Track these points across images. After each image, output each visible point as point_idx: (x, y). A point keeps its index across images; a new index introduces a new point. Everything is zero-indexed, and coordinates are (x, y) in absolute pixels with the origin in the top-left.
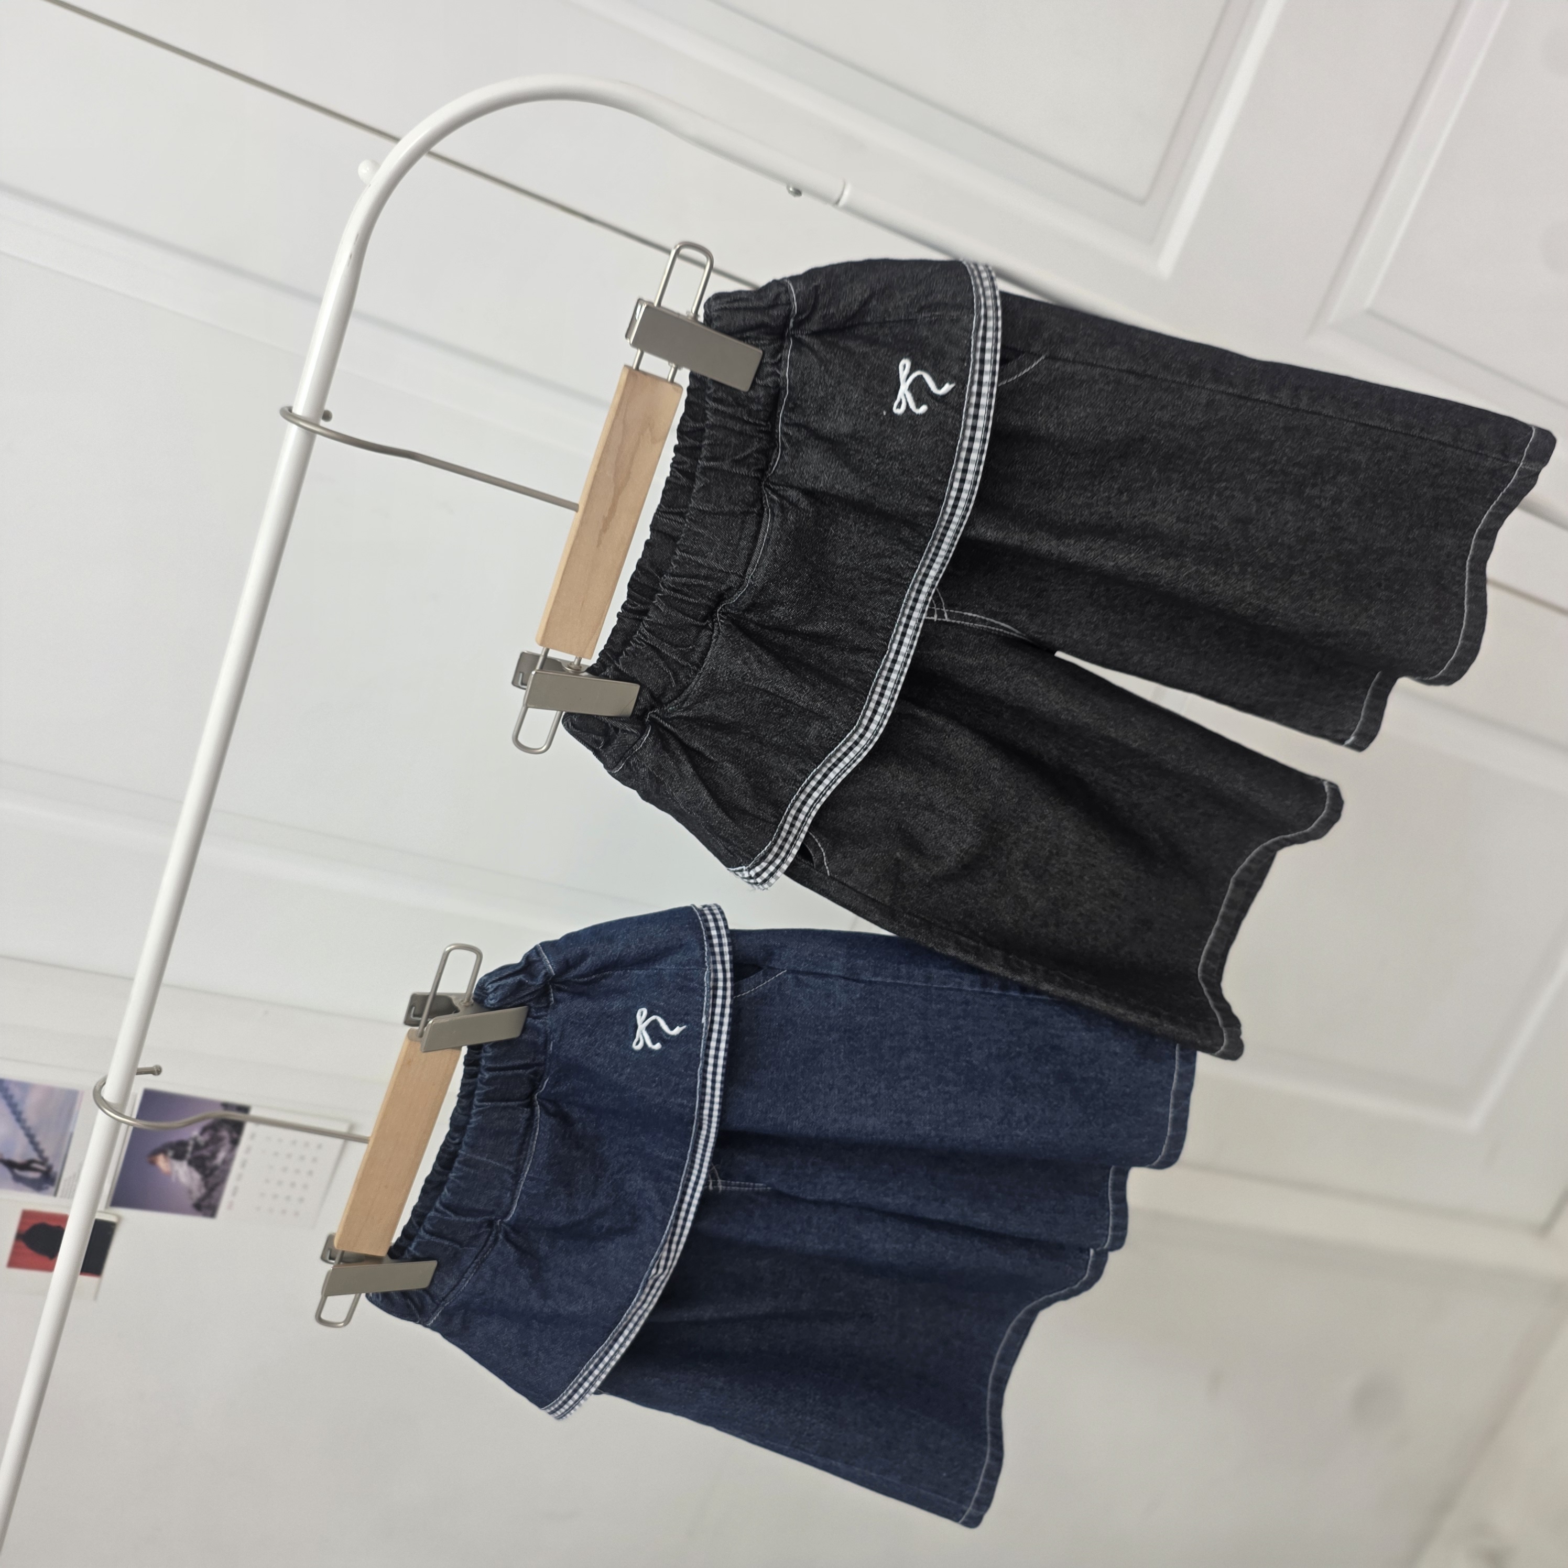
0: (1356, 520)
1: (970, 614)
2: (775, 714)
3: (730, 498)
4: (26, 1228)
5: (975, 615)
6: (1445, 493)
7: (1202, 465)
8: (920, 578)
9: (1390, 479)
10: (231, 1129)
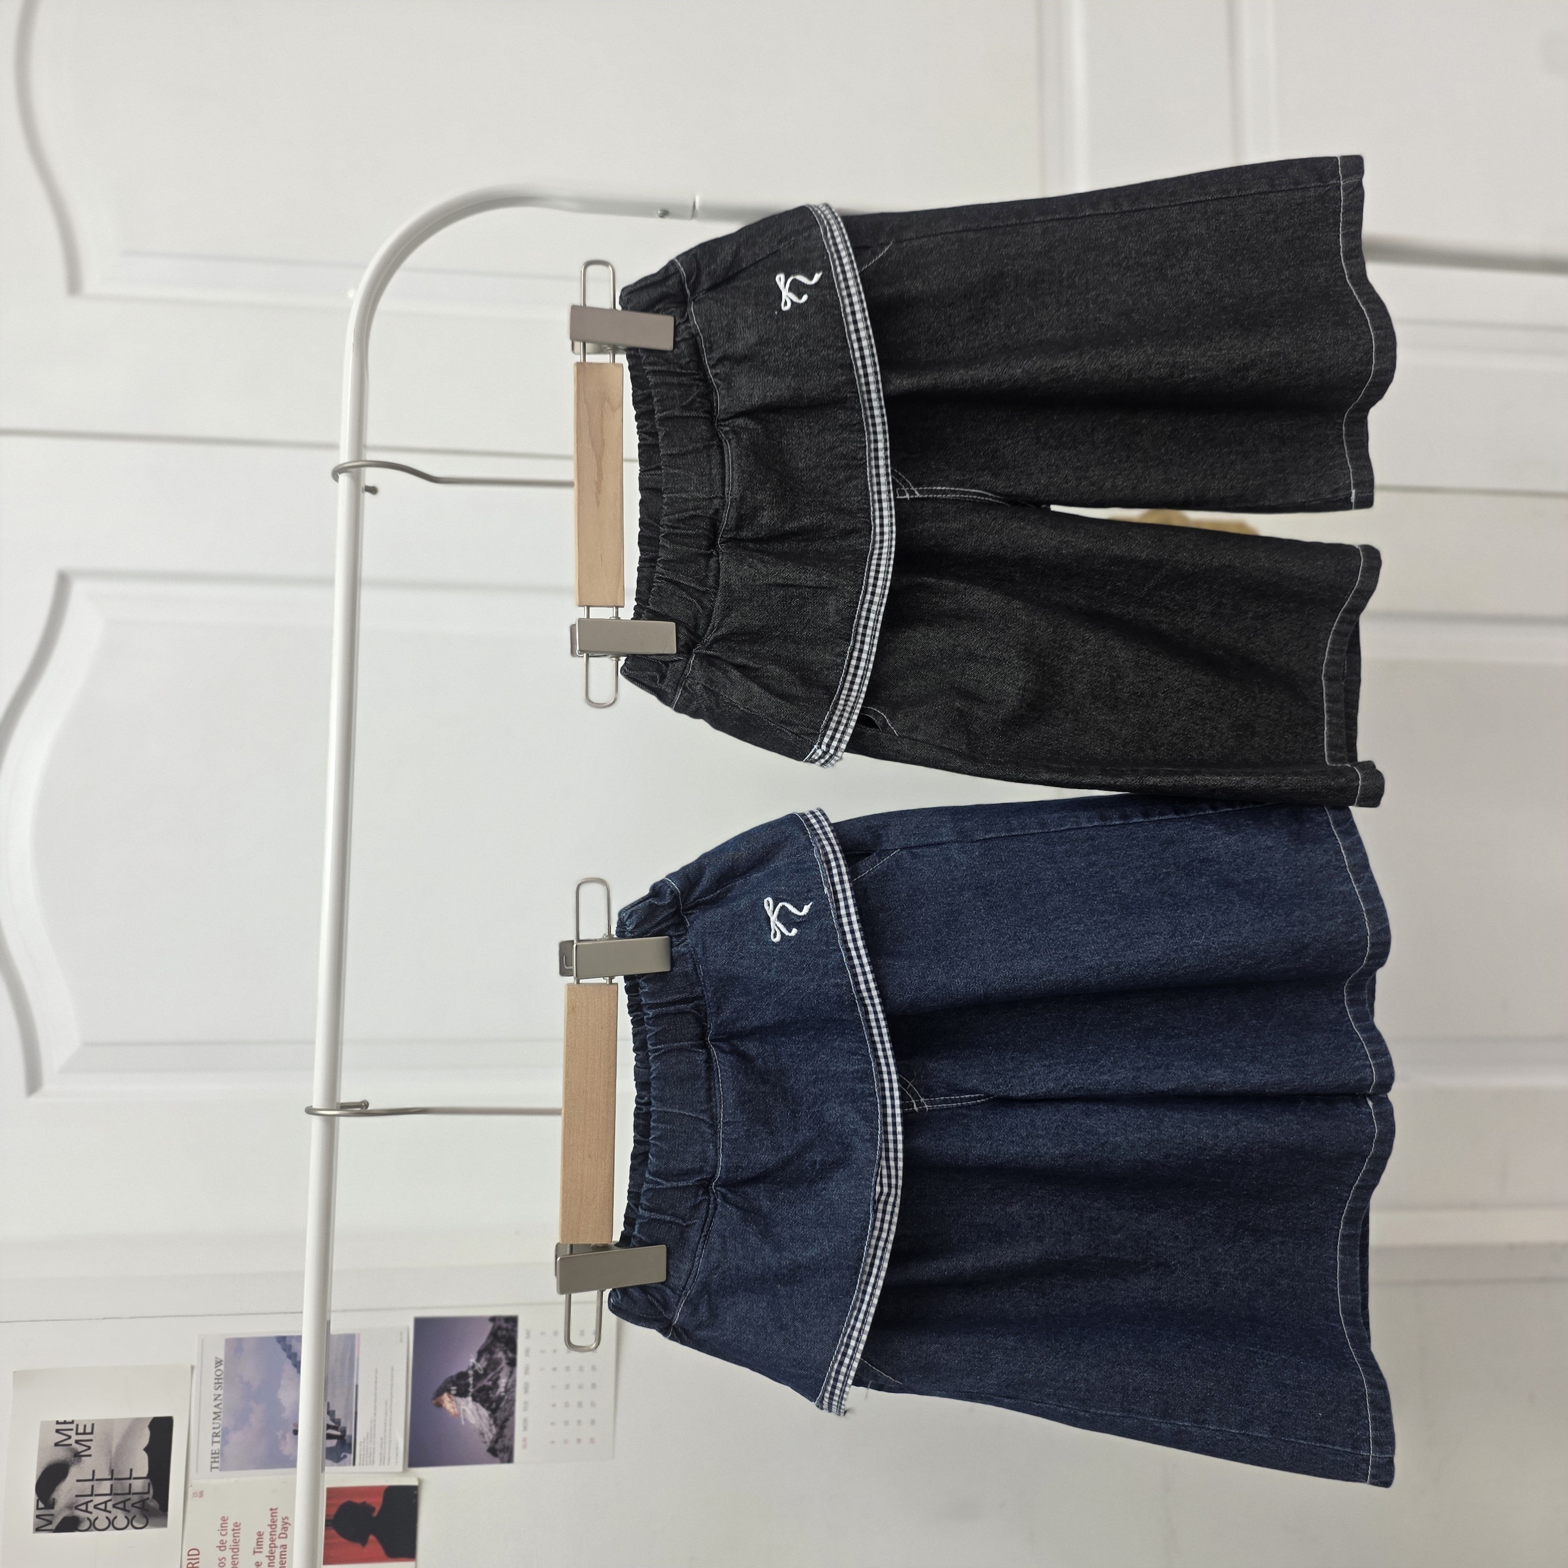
0: (1226, 280)
1: (939, 488)
2: (794, 607)
3: (691, 438)
4: (334, 1511)
5: (943, 488)
6: (1293, 233)
7: (1065, 283)
8: (873, 455)
9: (1237, 239)
10: (505, 1348)
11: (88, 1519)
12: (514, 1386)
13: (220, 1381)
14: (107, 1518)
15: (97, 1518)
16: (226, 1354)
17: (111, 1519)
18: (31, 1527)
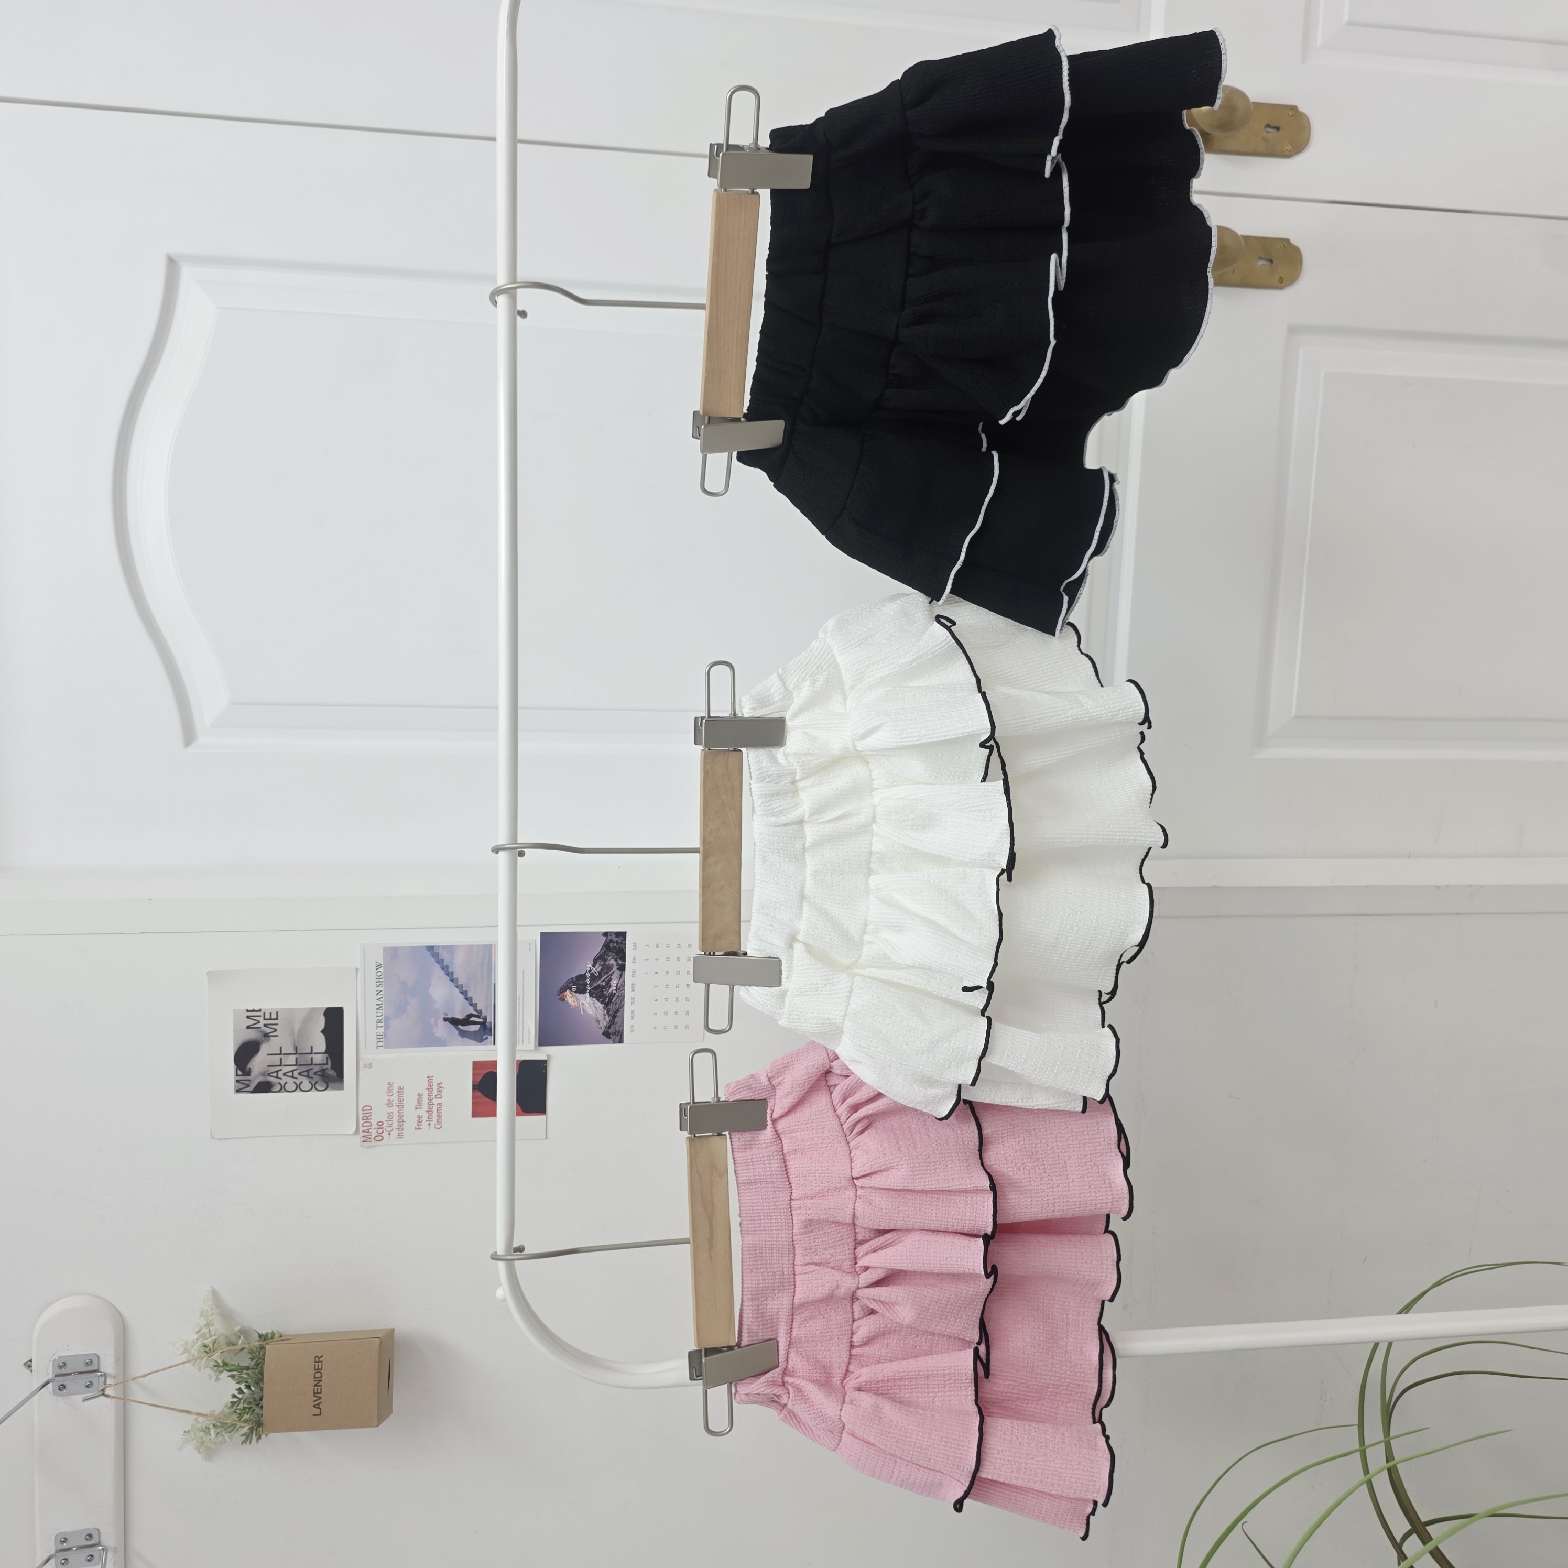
4: (477, 1077)
10: (616, 957)
11: (279, 1083)
12: (623, 986)
13: (381, 980)
14: (295, 1083)
15: (286, 1083)
16: (384, 960)
17: (298, 1084)
18: (233, 1090)
